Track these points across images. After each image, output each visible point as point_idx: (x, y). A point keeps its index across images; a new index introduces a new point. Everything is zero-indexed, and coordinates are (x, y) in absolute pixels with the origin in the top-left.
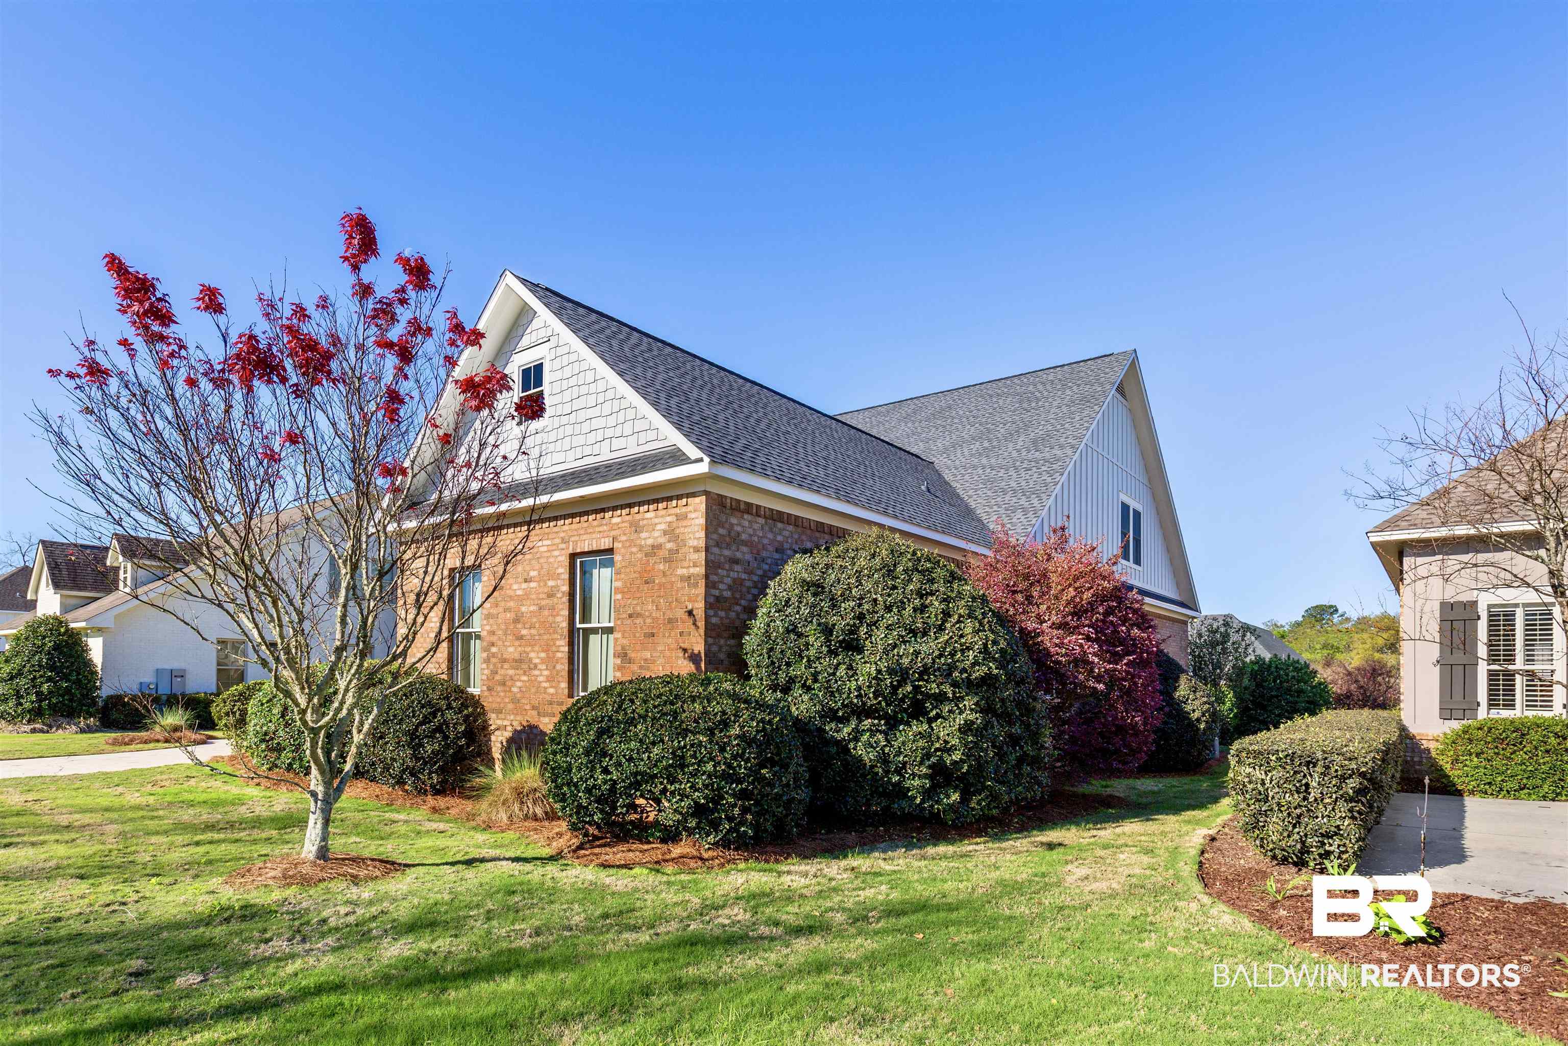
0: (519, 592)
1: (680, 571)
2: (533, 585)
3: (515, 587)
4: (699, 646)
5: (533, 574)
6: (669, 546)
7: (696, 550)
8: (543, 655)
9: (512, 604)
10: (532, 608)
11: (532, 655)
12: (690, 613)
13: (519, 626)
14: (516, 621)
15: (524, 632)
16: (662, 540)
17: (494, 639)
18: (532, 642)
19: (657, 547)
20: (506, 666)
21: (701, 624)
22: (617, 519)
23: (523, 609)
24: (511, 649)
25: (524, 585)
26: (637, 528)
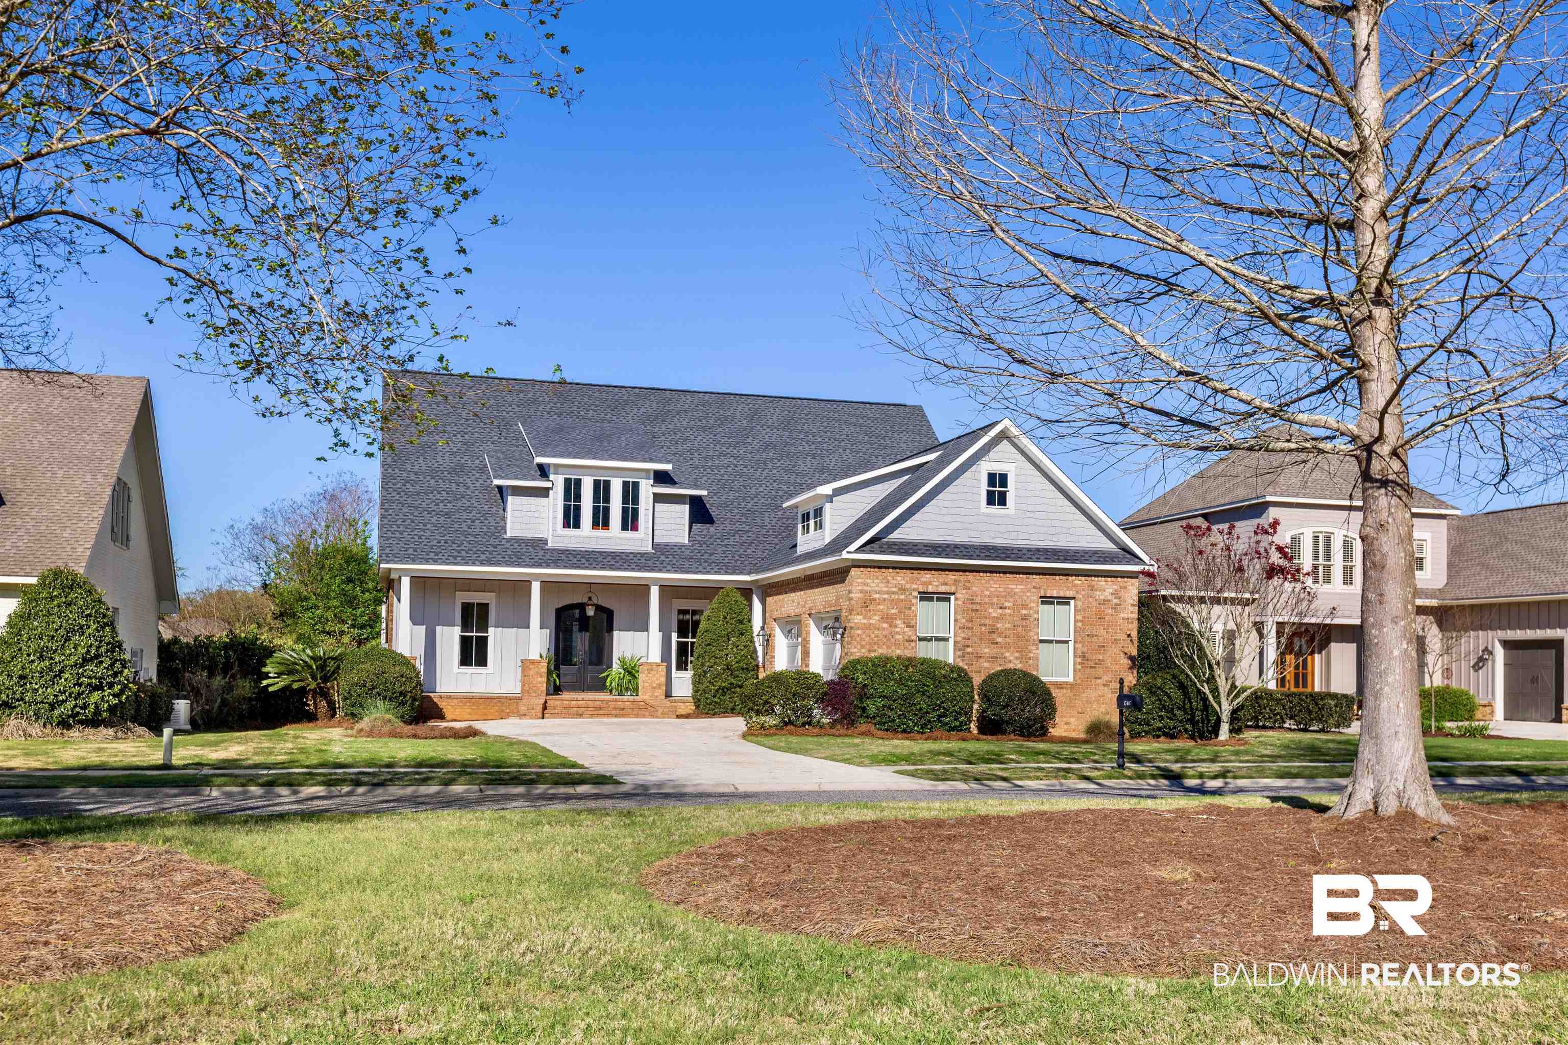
0: (995, 615)
1: (1122, 615)
2: (1007, 611)
3: (991, 611)
4: (1135, 653)
5: (1007, 604)
6: (1115, 601)
7: (1133, 605)
8: (1017, 655)
9: (987, 621)
10: (1008, 625)
11: (1007, 654)
12: (1129, 636)
13: (995, 635)
14: (992, 632)
15: (999, 640)
16: (1110, 597)
17: (969, 643)
18: (1007, 647)
19: (1106, 601)
20: (982, 660)
21: (1136, 643)
22: (1078, 581)
23: (999, 625)
24: (987, 650)
25: (1000, 611)
26: (1093, 588)
